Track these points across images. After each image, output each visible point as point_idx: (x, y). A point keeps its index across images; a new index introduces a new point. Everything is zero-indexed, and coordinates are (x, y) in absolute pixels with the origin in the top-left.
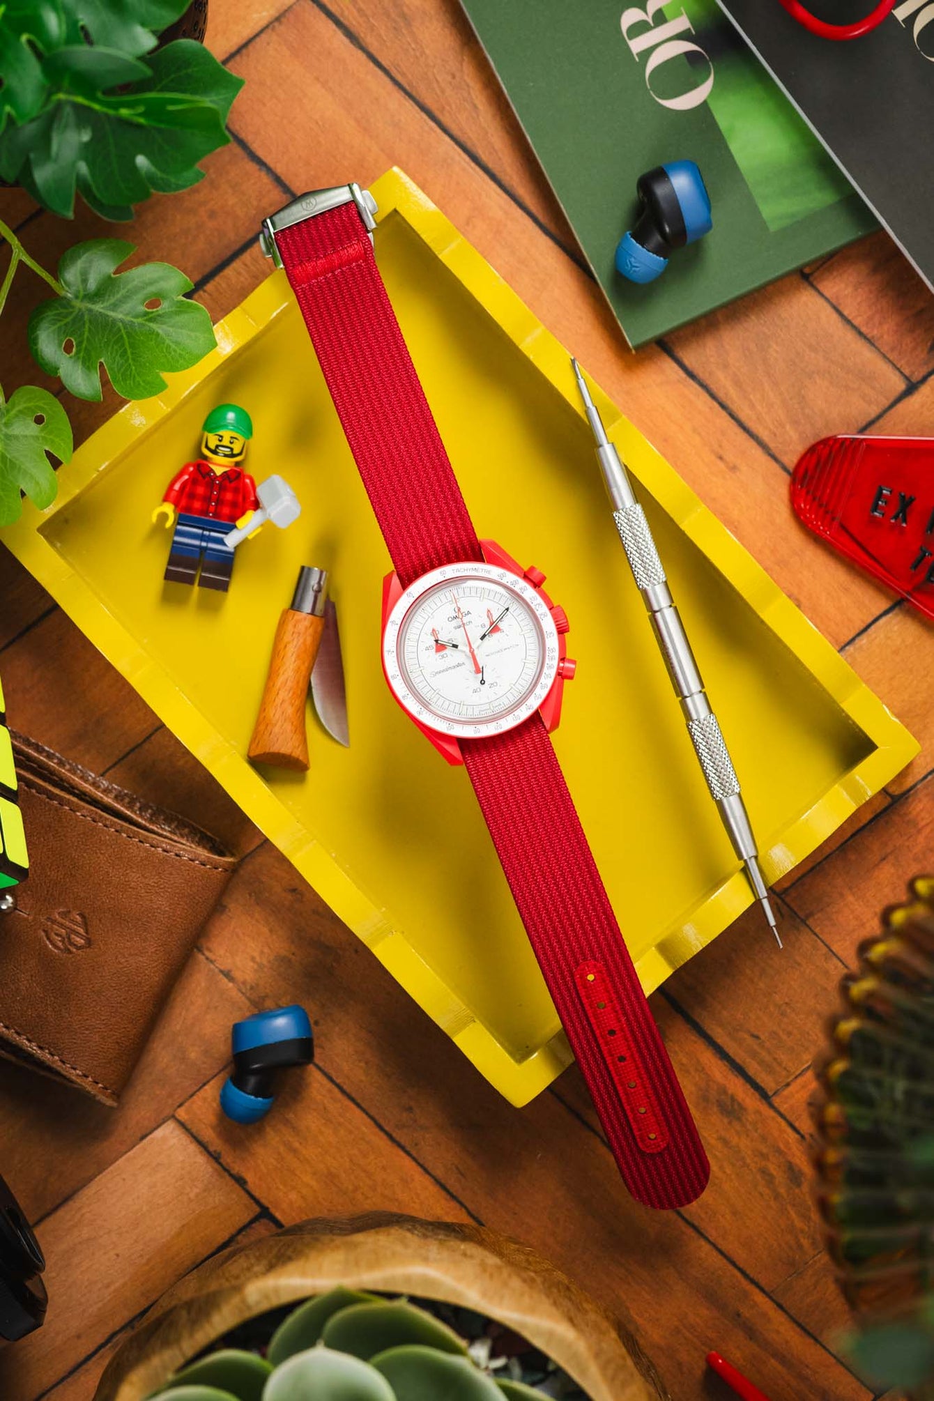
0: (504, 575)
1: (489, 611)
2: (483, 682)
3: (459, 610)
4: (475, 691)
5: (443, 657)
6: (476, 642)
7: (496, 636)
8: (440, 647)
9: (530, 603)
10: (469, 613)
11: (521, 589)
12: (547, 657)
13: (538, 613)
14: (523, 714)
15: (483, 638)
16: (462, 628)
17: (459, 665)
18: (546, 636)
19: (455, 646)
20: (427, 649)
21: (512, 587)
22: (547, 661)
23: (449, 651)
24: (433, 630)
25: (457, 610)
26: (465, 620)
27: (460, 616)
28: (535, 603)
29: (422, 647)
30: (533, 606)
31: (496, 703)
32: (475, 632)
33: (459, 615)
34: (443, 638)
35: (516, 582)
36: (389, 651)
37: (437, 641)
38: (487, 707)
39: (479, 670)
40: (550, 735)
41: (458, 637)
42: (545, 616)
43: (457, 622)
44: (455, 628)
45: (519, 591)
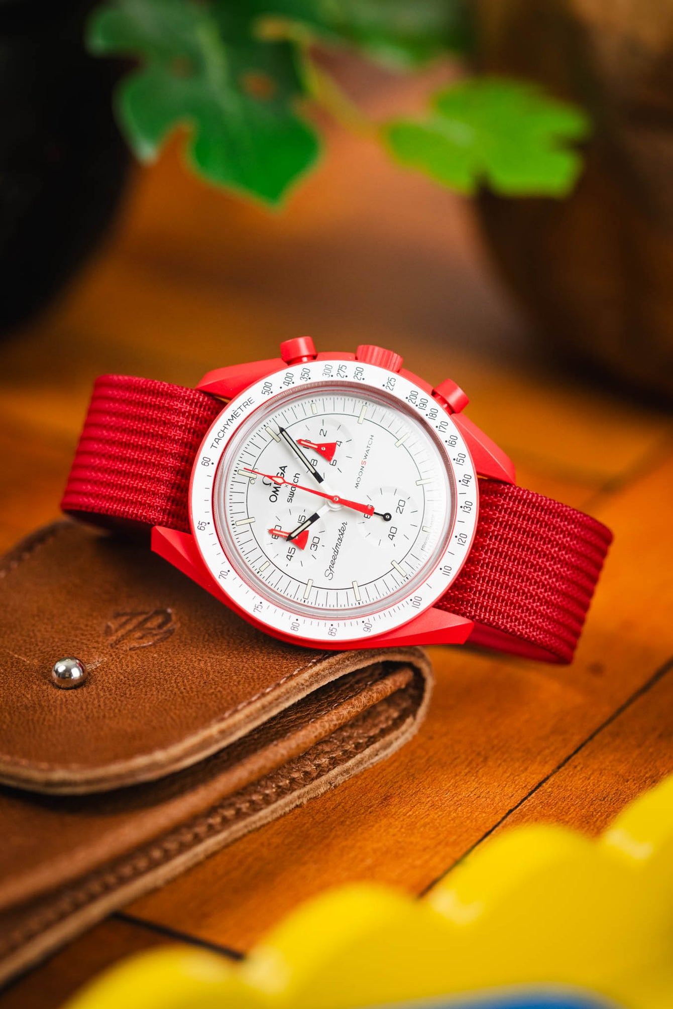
0: (267, 387)
2: (386, 517)
3: (270, 478)
4: (392, 536)
5: (315, 545)
7: (339, 454)
9: (331, 379)
10: (283, 468)
11: (302, 377)
12: (417, 409)
13: (351, 379)
14: (470, 493)
18: (388, 391)
19: (314, 518)
20: (290, 557)
22: (422, 413)
23: (313, 530)
24: (271, 531)
25: (268, 481)
26: (289, 478)
27: (280, 481)
28: (334, 372)
29: (281, 562)
30: (336, 378)
31: (428, 519)
34: (290, 525)
35: (289, 377)
36: (256, 608)
37: (289, 538)
38: (423, 535)
39: (368, 511)
41: (305, 505)
42: (362, 371)
43: (284, 491)
44: (290, 500)
45: (303, 382)
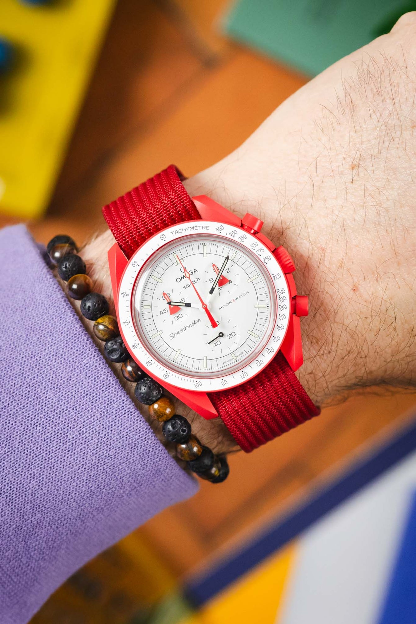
0: (221, 228)
1: (214, 265)
3: (185, 270)
4: (216, 345)
5: (178, 317)
6: (208, 298)
7: (226, 287)
8: (174, 308)
9: (252, 250)
11: (240, 238)
12: (278, 299)
13: (261, 258)
14: (267, 358)
15: (211, 292)
16: (192, 286)
17: (195, 322)
18: (273, 279)
19: (188, 305)
20: (162, 313)
21: (232, 238)
22: (279, 303)
23: (183, 311)
24: (164, 294)
25: (183, 270)
26: (193, 278)
27: (188, 275)
28: (257, 248)
29: (156, 312)
30: (255, 252)
31: (239, 352)
32: (204, 288)
33: (186, 273)
34: (175, 298)
35: (234, 233)
36: (125, 322)
37: (169, 303)
38: (230, 357)
39: (215, 324)
40: (297, 373)
41: (189, 296)
42: (269, 259)
43: (185, 282)
44: (185, 287)
45: (239, 240)
